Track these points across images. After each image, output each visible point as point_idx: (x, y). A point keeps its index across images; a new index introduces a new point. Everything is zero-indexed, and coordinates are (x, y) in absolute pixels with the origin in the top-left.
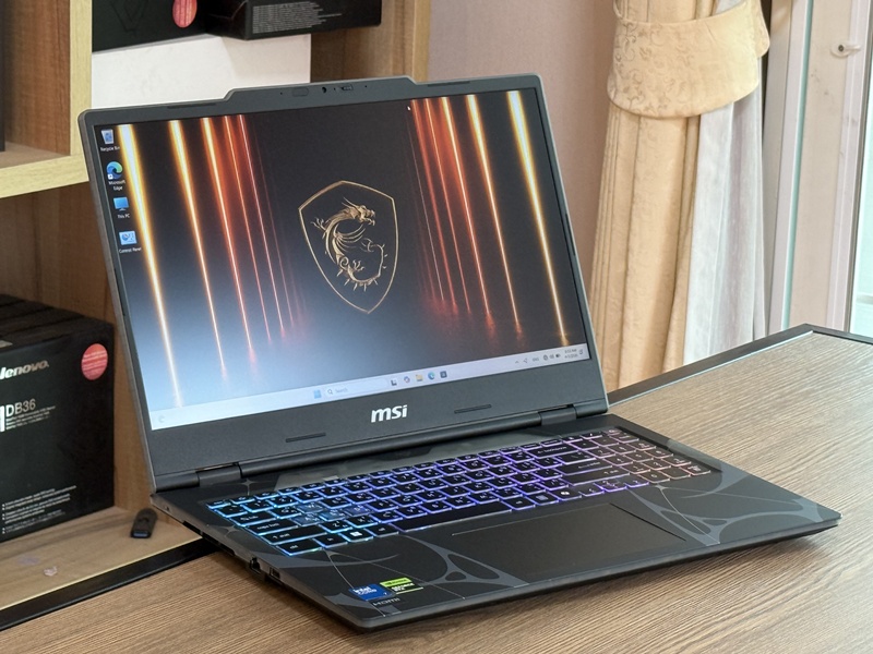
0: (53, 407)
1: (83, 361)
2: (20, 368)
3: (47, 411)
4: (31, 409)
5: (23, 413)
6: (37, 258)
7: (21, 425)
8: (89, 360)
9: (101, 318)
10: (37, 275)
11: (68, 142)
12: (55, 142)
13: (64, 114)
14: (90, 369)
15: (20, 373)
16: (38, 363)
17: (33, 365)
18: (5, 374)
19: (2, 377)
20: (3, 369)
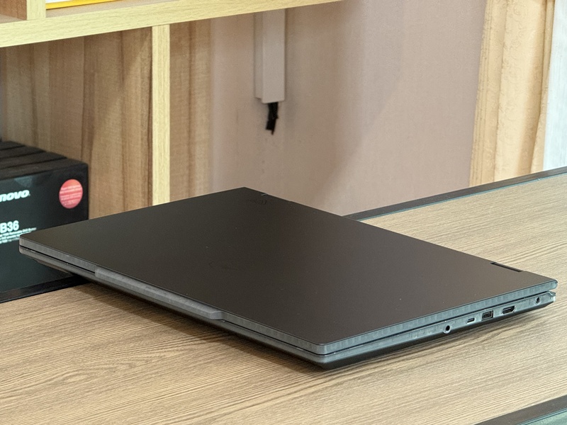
0: (34, 229)
1: (61, 193)
2: (4, 195)
3: (28, 232)
4: (16, 229)
5: (7, 232)
6: (34, 111)
7: (6, 241)
8: (66, 192)
9: (79, 158)
10: (35, 125)
11: (25, 10)
12: (17, 10)
14: (67, 200)
15: (4, 200)
16: (20, 192)
17: (16, 193)
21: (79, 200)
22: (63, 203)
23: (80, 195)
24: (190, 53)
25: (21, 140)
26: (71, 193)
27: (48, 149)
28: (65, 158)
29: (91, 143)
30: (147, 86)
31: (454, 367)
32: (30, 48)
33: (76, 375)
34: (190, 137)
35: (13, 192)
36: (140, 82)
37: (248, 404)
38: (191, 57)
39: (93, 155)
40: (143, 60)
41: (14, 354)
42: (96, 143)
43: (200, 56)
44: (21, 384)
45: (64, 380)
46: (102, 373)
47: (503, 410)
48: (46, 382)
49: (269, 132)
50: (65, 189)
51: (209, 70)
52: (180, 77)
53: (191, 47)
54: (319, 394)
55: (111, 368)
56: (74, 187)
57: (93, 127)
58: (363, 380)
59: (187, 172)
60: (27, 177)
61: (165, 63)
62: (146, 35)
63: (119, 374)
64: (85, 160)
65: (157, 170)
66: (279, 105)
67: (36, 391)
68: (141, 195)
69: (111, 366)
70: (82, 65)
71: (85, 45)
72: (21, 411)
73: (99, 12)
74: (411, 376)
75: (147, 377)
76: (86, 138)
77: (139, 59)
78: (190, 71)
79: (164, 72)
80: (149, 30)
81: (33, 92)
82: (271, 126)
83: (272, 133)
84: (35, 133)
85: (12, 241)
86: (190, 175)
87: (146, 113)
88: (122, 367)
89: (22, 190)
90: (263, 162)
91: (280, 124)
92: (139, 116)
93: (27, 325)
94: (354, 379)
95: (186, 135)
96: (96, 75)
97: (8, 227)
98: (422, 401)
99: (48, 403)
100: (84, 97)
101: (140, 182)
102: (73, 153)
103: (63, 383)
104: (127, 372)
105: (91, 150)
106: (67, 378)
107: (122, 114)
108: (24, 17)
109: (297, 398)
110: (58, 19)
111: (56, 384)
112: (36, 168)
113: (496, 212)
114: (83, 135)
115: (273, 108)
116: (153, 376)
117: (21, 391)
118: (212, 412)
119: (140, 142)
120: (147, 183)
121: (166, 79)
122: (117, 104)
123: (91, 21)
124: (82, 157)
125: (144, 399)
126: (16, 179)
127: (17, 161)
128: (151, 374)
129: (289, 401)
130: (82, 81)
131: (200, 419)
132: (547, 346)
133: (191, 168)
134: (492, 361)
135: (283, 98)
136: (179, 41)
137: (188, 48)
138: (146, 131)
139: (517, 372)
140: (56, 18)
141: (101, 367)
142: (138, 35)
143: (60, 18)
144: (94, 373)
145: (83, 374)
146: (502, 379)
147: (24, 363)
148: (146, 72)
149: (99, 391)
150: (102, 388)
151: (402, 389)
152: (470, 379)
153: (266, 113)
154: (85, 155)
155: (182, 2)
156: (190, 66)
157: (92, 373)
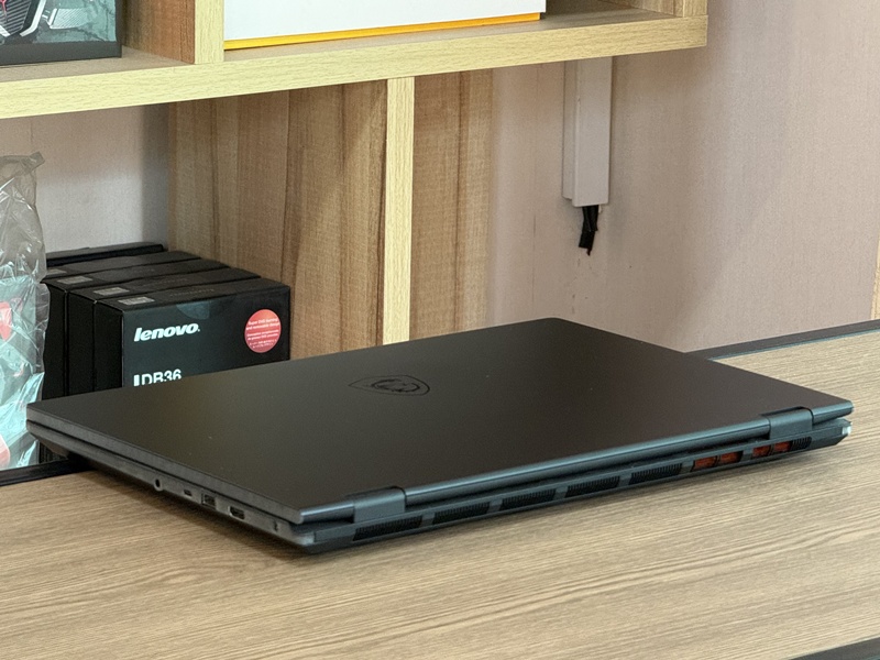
1: (248, 329)
2: (161, 330)
6: (215, 206)
8: (255, 328)
9: (278, 279)
10: (215, 228)
11: (192, 48)
12: (181, 48)
13: (189, 13)
14: (257, 340)
15: (161, 336)
16: (185, 327)
17: (178, 327)
18: (141, 335)
19: (136, 339)
20: (139, 330)
21: (275, 341)
22: (250, 345)
23: (277, 333)
24: (460, 126)
25: (196, 251)
26: (263, 328)
27: (234, 264)
28: (259, 277)
29: (295, 256)
30: (379, 170)
31: (759, 582)
32: (211, 104)
33: (184, 574)
34: (456, 254)
35: (175, 325)
36: (368, 163)
37: (432, 623)
38: (461, 131)
39: (298, 273)
40: (373, 130)
41: (96, 542)
42: (303, 255)
43: (476, 131)
44: (98, 584)
45: (164, 580)
46: (223, 571)
47: (819, 646)
48: (137, 582)
49: (585, 250)
50: (255, 323)
51: (490, 154)
52: (443, 162)
53: (462, 118)
54: (543, 613)
55: (238, 566)
56: (268, 321)
57: (299, 231)
58: (615, 596)
59: (451, 307)
60: (197, 303)
61: (405, 135)
62: (379, 92)
63: (248, 573)
64: (287, 281)
65: (391, 296)
66: (600, 210)
67: (119, 594)
69: (238, 563)
70: (286, 136)
72: (91, 621)
73: (307, 55)
74: (690, 593)
75: (288, 581)
76: (289, 247)
77: (367, 129)
79: (405, 148)
80: (380, 87)
81: (214, 178)
82: (587, 242)
83: (589, 253)
84: (215, 239)
86: (455, 312)
87: (375, 210)
88: (254, 566)
89: (188, 324)
90: (574, 296)
91: (601, 239)
92: (366, 215)
94: (601, 593)
95: (451, 250)
96: (305, 152)
97: (165, 378)
98: (697, 628)
99: (134, 611)
100: (288, 185)
101: (366, 316)
102: (271, 274)
103: (159, 584)
104: (259, 573)
105: (295, 265)
106: (168, 578)
107: (342, 212)
108: (192, 62)
109: (508, 617)
110: (242, 64)
111: (151, 586)
112: (212, 290)
114: (284, 243)
115: (591, 214)
116: (298, 579)
117: (95, 594)
118: (375, 633)
119: (366, 254)
120: (374, 317)
121: (408, 160)
122: (335, 196)
123: (293, 68)
124: (281, 275)
125: (277, 611)
126: (178, 306)
127: (184, 280)
129: (495, 620)
130: (285, 162)
131: (355, 641)
133: (456, 299)
134: (818, 576)
135: (606, 201)
136: (444, 107)
137: (457, 118)
138: (375, 237)
139: (852, 592)
140: (240, 62)
141: (222, 564)
142: (367, 91)
143: (245, 62)
144: (211, 572)
145: (195, 573)
146: (829, 601)
147: (109, 554)
148: (377, 149)
149: (212, 598)
150: (215, 595)
151: (671, 611)
152: (779, 600)
153: (579, 221)
154: (286, 274)
155: (436, 44)
156: (460, 146)
157: (207, 573)
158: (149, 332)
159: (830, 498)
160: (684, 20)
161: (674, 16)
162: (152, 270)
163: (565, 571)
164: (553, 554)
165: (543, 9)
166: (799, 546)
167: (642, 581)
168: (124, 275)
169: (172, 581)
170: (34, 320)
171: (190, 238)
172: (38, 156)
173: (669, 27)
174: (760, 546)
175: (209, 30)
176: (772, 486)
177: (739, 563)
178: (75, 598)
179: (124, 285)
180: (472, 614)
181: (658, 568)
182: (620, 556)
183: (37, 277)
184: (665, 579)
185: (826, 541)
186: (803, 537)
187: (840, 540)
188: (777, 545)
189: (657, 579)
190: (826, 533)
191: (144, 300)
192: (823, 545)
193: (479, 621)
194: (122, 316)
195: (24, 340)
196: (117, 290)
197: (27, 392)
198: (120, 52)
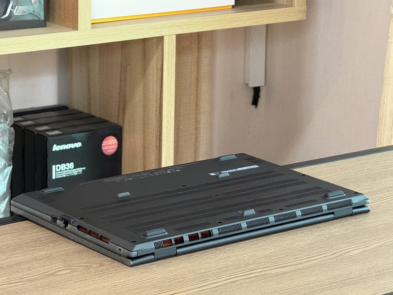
0: (84, 168)
1: (103, 145)
2: (64, 145)
3: (80, 170)
4: (71, 168)
5: (66, 170)
6: (89, 90)
7: (65, 176)
8: (106, 144)
9: (116, 122)
10: (89, 99)
11: (77, 23)
12: (72, 23)
13: (76, 8)
14: (107, 150)
15: (64, 149)
16: (75, 144)
17: (72, 144)
18: (56, 148)
19: (54, 150)
20: (55, 146)
21: (115, 150)
22: (104, 152)
23: (116, 147)
24: (198, 53)
25: (81, 109)
26: (110, 145)
27: (97, 115)
28: (108, 121)
29: (124, 113)
30: (160, 76)
31: (314, 273)
32: (88, 48)
33: (64, 269)
34: (196, 109)
35: (71, 143)
36: (155, 72)
38: (198, 55)
39: (125, 120)
40: (157, 58)
41: (27, 255)
42: (127, 112)
43: (205, 55)
44: (27, 274)
45: (55, 272)
46: (81, 269)
48: (43, 273)
49: (254, 106)
50: (106, 142)
51: (212, 64)
52: (191, 69)
53: (199, 49)
54: (219, 288)
55: (88, 266)
56: (112, 141)
57: (126, 102)
58: (251, 280)
59: (194, 132)
61: (172, 61)
62: (160, 42)
63: (92, 269)
64: (120, 124)
66: (261, 89)
67: (36, 279)
68: (154, 148)
69: (88, 264)
70: (120, 60)
71: (121, 47)
73: (128, 26)
74: (284, 278)
75: (110, 273)
76: (121, 108)
77: (155, 58)
78: (198, 65)
79: (171, 66)
80: (161, 39)
81: (89, 77)
82: (255, 102)
83: (256, 107)
84: (89, 104)
85: (69, 176)
86: (196, 134)
87: (159, 93)
88: (95, 266)
89: (77, 142)
90: (249, 126)
91: (261, 101)
92: (155, 95)
93: (40, 235)
94: (245, 279)
95: (194, 107)
96: (128, 67)
97: (66, 166)
99: (42, 287)
100: (121, 81)
101: (154, 139)
102: (114, 120)
103: (54, 274)
104: (97, 269)
105: (124, 116)
106: (57, 272)
107: (144, 93)
108: (76, 28)
110: (99, 30)
111: (49, 275)
112: (87, 127)
113: (370, 169)
114: (119, 107)
115: (257, 91)
116: (114, 272)
117: (25, 279)
119: (155, 112)
120: (158, 140)
121: (173, 72)
122: (141, 86)
123: (122, 32)
124: (118, 121)
125: (104, 287)
126: (73, 135)
127: (75, 123)
128: (113, 271)
130: (120, 71)
132: (379, 261)
133: (197, 129)
134: (340, 270)
135: (263, 84)
136: (191, 44)
137: (197, 49)
138: (158, 105)
139: (354, 278)
140: (98, 29)
141: (81, 265)
142: (155, 41)
143: (101, 29)
144: (76, 269)
145: (69, 269)
146: (343, 282)
147: (32, 260)
148: (159, 66)
149: (76, 281)
150: (78, 279)
151: (275, 287)
152: (322, 281)
153: (252, 93)
154: (120, 120)
155: (185, 20)
156: (198, 62)
157: (74, 269)
158: (59, 146)
159: (348, 233)
160: (296, 8)
161: (292, 6)
162: (61, 118)
163: (230, 268)
164: (226, 260)
165: (234, 4)
166: (332, 256)
167: (263, 273)
168: (49, 120)
169: (59, 273)
170: (8, 143)
171: (78, 103)
172: (10, 70)
173: (289, 11)
174: (316, 256)
175: (85, 16)
176: (323, 228)
177: (306, 264)
178: (17, 281)
179: (49, 125)
180: (189, 288)
181: (270, 267)
182: (254, 261)
183: (9, 124)
184: (273, 272)
185: (345, 254)
186: (334, 252)
187: (351, 253)
188: (323, 256)
189: (270, 272)
190: (345, 250)
191: (57, 132)
192: (343, 256)
193: (191, 292)
194: (47, 140)
195: (4, 152)
196: (46, 128)
197: (5, 175)
198: (46, 24)
